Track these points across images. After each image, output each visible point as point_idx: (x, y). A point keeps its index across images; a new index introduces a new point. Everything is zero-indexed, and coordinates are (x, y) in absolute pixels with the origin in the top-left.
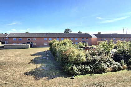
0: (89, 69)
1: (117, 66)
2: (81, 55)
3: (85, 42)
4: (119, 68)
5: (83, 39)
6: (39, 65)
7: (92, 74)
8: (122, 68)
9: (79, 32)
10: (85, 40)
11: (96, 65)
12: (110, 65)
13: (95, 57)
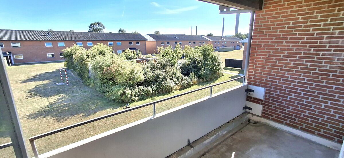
0: (151, 91)
1: (186, 82)
2: (136, 71)
3: (135, 49)
4: (189, 83)
5: (130, 43)
6: (53, 99)
7: (155, 97)
8: (192, 83)
9: (120, 30)
10: (134, 44)
11: (159, 83)
12: (178, 82)
13: (158, 72)
